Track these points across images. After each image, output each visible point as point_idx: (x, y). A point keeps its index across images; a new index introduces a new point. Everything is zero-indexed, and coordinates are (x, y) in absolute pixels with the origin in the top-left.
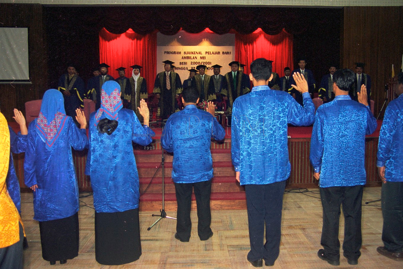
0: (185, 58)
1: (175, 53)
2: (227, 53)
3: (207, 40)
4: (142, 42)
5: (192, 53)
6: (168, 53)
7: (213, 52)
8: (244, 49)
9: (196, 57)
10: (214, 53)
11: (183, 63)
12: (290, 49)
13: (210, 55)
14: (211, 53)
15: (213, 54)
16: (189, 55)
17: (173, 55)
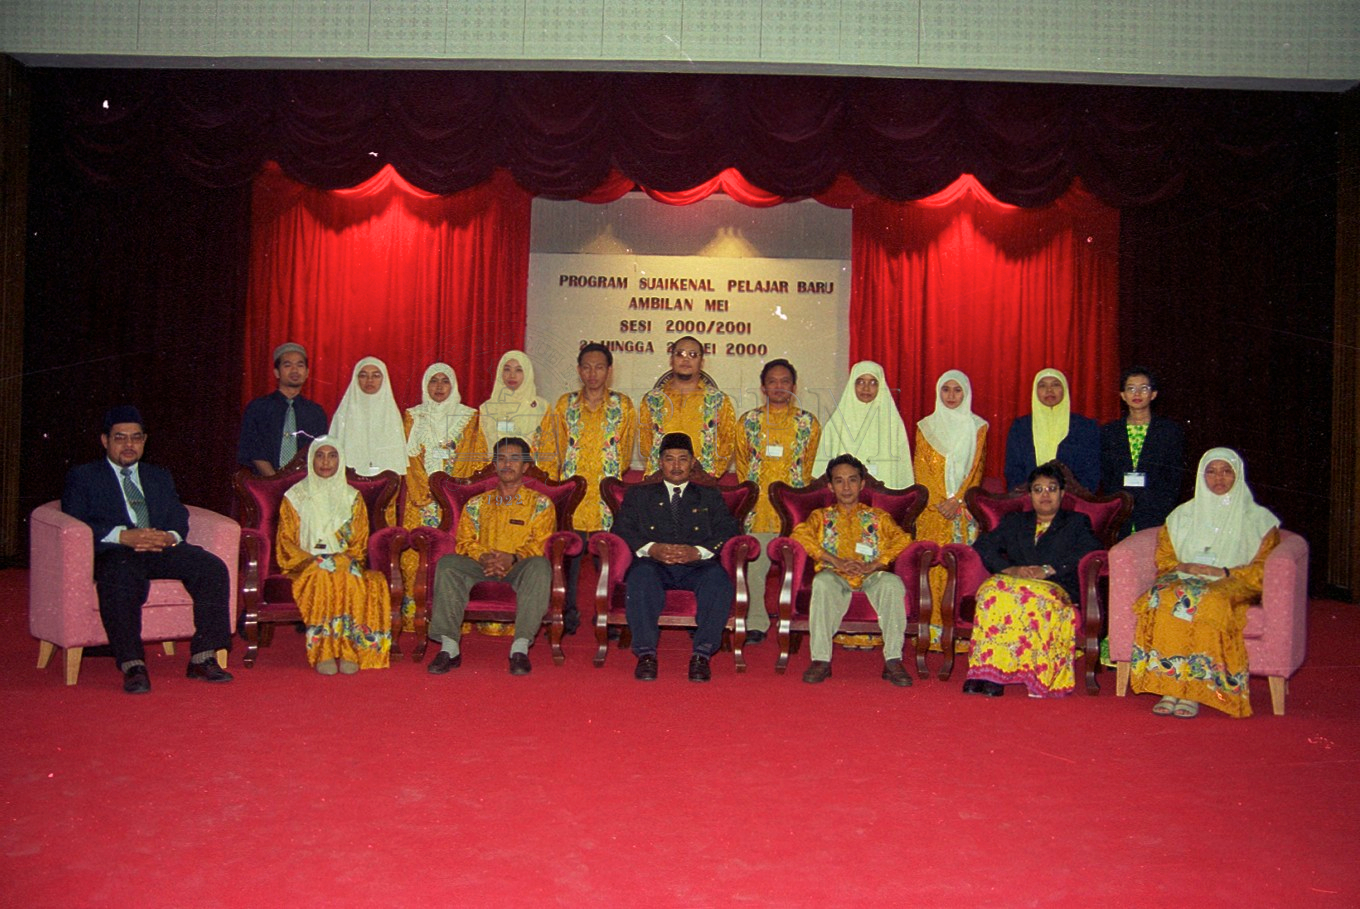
0: (644, 303)
1: (602, 282)
2: (818, 288)
3: (735, 233)
4: (469, 234)
5: (673, 284)
6: (574, 281)
7: (759, 283)
8: (887, 275)
9: (687, 301)
10: (764, 286)
11: (632, 323)
12: (1080, 278)
13: (746, 293)
14: (752, 286)
15: (761, 289)
16: (658, 294)
17: (595, 290)
